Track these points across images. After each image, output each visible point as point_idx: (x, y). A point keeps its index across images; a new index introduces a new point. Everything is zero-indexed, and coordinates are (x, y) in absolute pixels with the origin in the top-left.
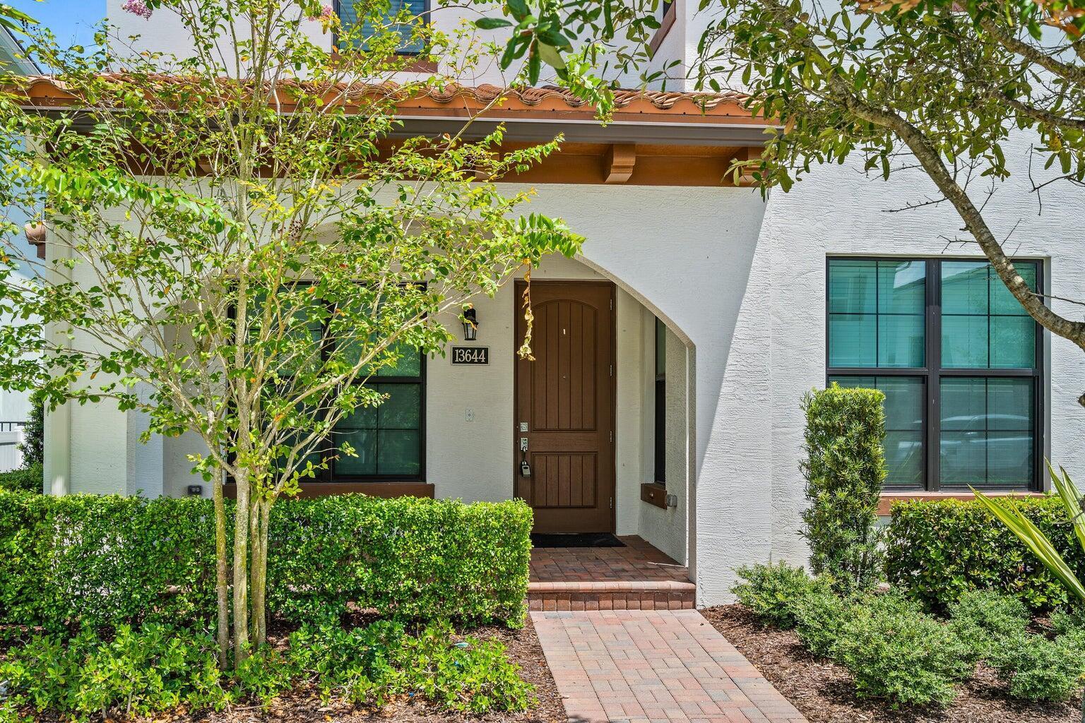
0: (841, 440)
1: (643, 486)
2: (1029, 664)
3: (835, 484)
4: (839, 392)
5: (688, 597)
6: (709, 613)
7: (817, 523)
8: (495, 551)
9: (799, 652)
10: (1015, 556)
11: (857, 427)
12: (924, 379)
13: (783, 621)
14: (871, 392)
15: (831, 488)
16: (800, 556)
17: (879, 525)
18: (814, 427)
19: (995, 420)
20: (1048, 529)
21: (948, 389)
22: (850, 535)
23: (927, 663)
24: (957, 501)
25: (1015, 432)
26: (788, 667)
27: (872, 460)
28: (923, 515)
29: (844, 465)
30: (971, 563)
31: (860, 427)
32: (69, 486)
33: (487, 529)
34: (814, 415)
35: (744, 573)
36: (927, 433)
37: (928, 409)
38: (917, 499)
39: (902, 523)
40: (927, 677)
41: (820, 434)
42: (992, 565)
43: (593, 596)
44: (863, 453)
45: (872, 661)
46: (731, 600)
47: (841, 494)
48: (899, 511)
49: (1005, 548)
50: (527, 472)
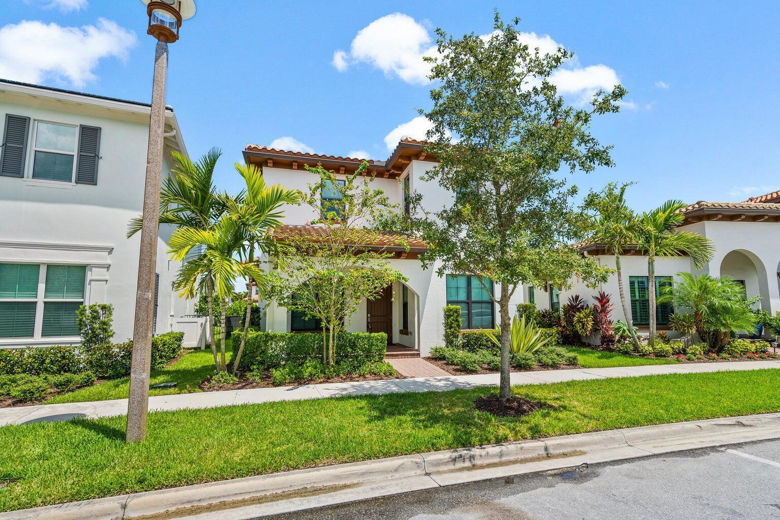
0: (452, 317)
1: (400, 330)
2: (493, 362)
3: (451, 328)
4: (451, 307)
5: (418, 355)
6: (424, 358)
7: (447, 336)
8: (379, 344)
9: (447, 364)
10: (489, 343)
11: (456, 314)
12: (468, 303)
13: (443, 358)
14: (458, 307)
15: (450, 329)
16: (443, 344)
17: (460, 337)
18: (445, 314)
19: (484, 312)
20: (496, 337)
21: (473, 305)
22: (454, 339)
23: (474, 362)
24: (477, 331)
25: (488, 315)
26: (445, 367)
27: (459, 322)
28: (469, 335)
29: (453, 323)
30: (480, 345)
31: (456, 315)
32: (273, 331)
33: (378, 339)
34: (445, 312)
35: (432, 349)
36: (469, 316)
37: (469, 310)
38: (467, 331)
39: (465, 336)
40: (474, 365)
41: (447, 316)
42: (485, 345)
43: (397, 355)
44: (457, 321)
45: (464, 363)
46: (430, 355)
47: (452, 330)
48: (464, 334)
49: (487, 341)
50: (370, 327)
